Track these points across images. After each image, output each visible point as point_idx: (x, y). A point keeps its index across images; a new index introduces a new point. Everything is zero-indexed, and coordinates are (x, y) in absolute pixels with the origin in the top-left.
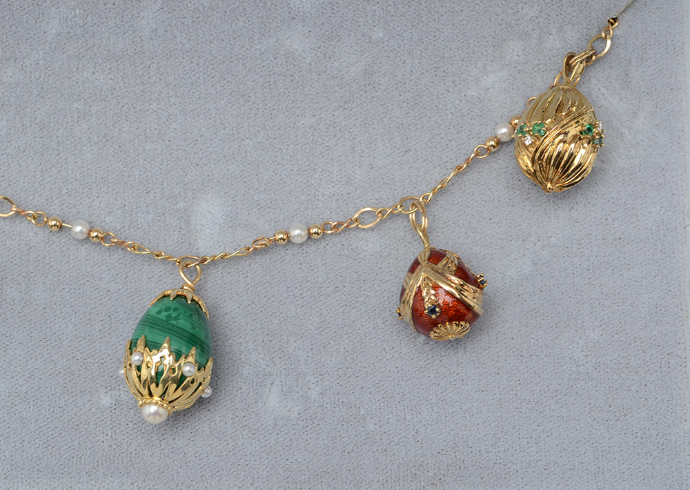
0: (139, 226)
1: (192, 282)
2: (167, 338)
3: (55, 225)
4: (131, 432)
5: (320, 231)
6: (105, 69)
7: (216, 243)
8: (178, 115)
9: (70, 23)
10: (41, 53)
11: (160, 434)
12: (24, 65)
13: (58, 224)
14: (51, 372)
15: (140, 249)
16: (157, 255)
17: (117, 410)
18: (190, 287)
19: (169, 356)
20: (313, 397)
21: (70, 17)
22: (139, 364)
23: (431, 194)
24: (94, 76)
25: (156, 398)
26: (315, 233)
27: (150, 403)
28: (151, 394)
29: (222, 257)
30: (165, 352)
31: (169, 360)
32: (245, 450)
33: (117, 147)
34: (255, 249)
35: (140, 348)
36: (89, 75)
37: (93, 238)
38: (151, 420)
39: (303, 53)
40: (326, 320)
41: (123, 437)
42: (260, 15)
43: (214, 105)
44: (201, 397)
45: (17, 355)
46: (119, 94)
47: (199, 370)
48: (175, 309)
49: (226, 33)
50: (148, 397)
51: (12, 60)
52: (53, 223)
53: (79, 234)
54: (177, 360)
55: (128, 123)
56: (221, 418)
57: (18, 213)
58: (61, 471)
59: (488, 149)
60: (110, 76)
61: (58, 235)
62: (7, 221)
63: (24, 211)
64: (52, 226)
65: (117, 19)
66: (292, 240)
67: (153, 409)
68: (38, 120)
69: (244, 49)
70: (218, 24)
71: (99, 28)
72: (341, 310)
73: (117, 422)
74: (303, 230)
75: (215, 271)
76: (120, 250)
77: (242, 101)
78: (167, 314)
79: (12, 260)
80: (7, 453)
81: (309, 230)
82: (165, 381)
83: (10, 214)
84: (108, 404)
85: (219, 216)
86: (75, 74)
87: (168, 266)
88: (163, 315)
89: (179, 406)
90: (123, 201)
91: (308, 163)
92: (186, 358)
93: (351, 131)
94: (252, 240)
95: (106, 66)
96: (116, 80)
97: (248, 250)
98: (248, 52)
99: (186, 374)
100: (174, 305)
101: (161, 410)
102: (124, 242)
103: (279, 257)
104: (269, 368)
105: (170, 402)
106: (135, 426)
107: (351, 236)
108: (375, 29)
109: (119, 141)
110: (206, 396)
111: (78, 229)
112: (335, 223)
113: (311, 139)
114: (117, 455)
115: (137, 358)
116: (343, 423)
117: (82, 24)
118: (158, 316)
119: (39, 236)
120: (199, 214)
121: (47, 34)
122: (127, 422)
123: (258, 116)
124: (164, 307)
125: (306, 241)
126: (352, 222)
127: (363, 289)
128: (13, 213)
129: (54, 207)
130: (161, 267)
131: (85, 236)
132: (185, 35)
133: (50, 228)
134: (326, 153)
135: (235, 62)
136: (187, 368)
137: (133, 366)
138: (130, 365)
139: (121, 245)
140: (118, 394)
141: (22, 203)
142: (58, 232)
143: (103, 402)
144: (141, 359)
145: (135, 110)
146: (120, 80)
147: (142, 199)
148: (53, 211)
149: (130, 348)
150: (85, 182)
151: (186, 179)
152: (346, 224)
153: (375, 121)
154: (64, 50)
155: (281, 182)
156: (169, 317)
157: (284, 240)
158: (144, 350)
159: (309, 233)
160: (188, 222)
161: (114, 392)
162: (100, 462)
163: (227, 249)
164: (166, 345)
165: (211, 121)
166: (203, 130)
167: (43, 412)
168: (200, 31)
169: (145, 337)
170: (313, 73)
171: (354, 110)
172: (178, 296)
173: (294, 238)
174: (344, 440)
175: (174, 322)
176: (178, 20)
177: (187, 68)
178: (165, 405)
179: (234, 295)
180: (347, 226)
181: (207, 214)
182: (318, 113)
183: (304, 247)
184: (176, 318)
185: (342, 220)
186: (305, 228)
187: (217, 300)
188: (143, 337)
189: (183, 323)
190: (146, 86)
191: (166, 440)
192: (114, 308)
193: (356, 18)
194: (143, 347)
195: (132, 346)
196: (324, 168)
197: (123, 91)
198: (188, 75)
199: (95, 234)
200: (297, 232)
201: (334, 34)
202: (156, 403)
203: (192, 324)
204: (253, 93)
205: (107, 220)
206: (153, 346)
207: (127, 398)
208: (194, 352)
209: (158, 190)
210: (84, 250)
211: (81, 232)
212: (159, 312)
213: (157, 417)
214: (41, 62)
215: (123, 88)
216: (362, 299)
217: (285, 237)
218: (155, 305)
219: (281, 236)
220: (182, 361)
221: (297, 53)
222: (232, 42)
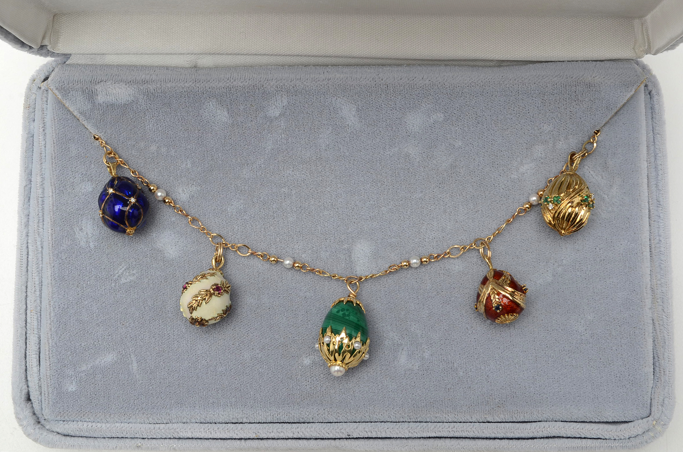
0: (322, 259)
1: (354, 292)
2: (344, 328)
3: (274, 260)
4: (322, 380)
5: (427, 260)
6: (299, 168)
7: (367, 268)
8: (342, 194)
9: (279, 142)
10: (262, 160)
11: (339, 381)
12: (253, 167)
13: (276, 259)
14: (275, 345)
15: (323, 273)
16: (333, 277)
17: (313, 367)
18: (354, 295)
19: (346, 338)
20: (426, 357)
21: (279, 139)
22: (329, 342)
23: (492, 237)
24: (293, 173)
25: (339, 362)
26: (425, 261)
27: (335, 365)
28: (335, 360)
29: (371, 277)
30: (343, 335)
31: (346, 341)
32: (388, 389)
33: (307, 214)
34: (390, 271)
35: (329, 333)
36: (290, 172)
37: (296, 267)
38: (336, 374)
39: (414, 156)
40: (432, 312)
41: (318, 383)
42: (389, 135)
43: (363, 188)
44: (363, 360)
45: (255, 336)
46: (308, 183)
47: (363, 345)
48: (347, 310)
49: (369, 145)
50: (334, 361)
51: (246, 165)
52: (273, 259)
53: (287, 265)
54: (350, 340)
55: (314, 199)
56: (373, 371)
57: (252, 254)
58: (283, 403)
59: (525, 210)
60: (303, 172)
61: (275, 266)
62: (246, 258)
63: (256, 253)
64: (272, 261)
65: (306, 139)
66: (411, 266)
67: (337, 368)
68: (261, 199)
69: (380, 154)
70: (365, 140)
71: (295, 145)
72: (441, 305)
73: (314, 374)
74: (418, 260)
75: (367, 285)
76: (311, 274)
77: (379, 184)
78: (343, 313)
79: (249, 281)
80: (252, 393)
81: (421, 259)
82: (344, 352)
83: (248, 254)
84: (308, 363)
85: (368, 252)
86: (283, 172)
87: (339, 282)
88: (341, 313)
89: (350, 366)
90: (312, 245)
91: (419, 220)
92: (355, 339)
93: (444, 200)
94: (387, 266)
95: (300, 167)
96: (306, 174)
97: (386, 272)
98: (383, 156)
99: (356, 348)
100: (346, 307)
101: (342, 369)
102: (314, 269)
103: (404, 275)
104: (400, 341)
105: (347, 364)
106: (324, 376)
107: (445, 262)
108: (457, 141)
109: (309, 210)
110: (366, 359)
111: (287, 262)
112: (436, 255)
113: (420, 206)
114: (315, 393)
115: (327, 339)
116: (445, 372)
117: (285, 143)
118: (338, 314)
119: (264, 266)
120: (356, 251)
121: (265, 149)
122: (319, 374)
123: (389, 193)
124: (341, 309)
125: (419, 266)
126: (446, 254)
127: (453, 293)
128: (249, 254)
129: (272, 249)
130: (335, 283)
131: (291, 266)
132: (346, 148)
133: (271, 262)
134: (430, 213)
135: (375, 162)
136: (357, 345)
137: (325, 344)
138: (323, 343)
139: (312, 271)
140: (313, 357)
141: (254, 247)
142: (275, 264)
143: (305, 362)
144: (330, 340)
145: (317, 192)
146: (308, 175)
147: (323, 243)
148: (272, 251)
149: (322, 333)
150: (290, 234)
151: (348, 231)
152: (442, 256)
153: (457, 194)
154: (276, 158)
155: (404, 231)
156: (344, 314)
157: (407, 266)
158: (331, 335)
159: (421, 261)
160: (350, 256)
161: (311, 357)
162: (305, 397)
163: (373, 271)
164: (344, 331)
165: (362, 197)
166: (357, 202)
167: (271, 369)
168: (354, 145)
169: (331, 327)
170: (421, 167)
171: (445, 188)
172: (348, 301)
173: (412, 264)
174: (446, 382)
175: (347, 318)
176: (341, 139)
177: (347, 166)
178: (344, 366)
179: (378, 298)
180: (443, 257)
181: (361, 251)
182: (424, 190)
183: (418, 269)
184: (348, 315)
185: (440, 252)
186: (419, 258)
187: (369, 301)
188: (330, 327)
189: (352, 318)
190: (323, 178)
191: (343, 384)
192: (309, 308)
193: (445, 135)
194: (330, 333)
195: (324, 331)
196: (428, 222)
197: (310, 181)
198: (348, 171)
199: (297, 265)
200: (415, 261)
201: (433, 144)
202: (339, 365)
203: (358, 318)
204: (386, 179)
205: (303, 256)
206: (336, 332)
207: (319, 360)
208: (359, 335)
209: (332, 238)
210: (290, 273)
211: (289, 264)
212: (338, 312)
213: (339, 373)
214: (262, 166)
215: (310, 179)
216: (453, 298)
217: (407, 264)
218: (335, 306)
219: (405, 263)
220: (353, 341)
221: (411, 156)
222: (373, 151)
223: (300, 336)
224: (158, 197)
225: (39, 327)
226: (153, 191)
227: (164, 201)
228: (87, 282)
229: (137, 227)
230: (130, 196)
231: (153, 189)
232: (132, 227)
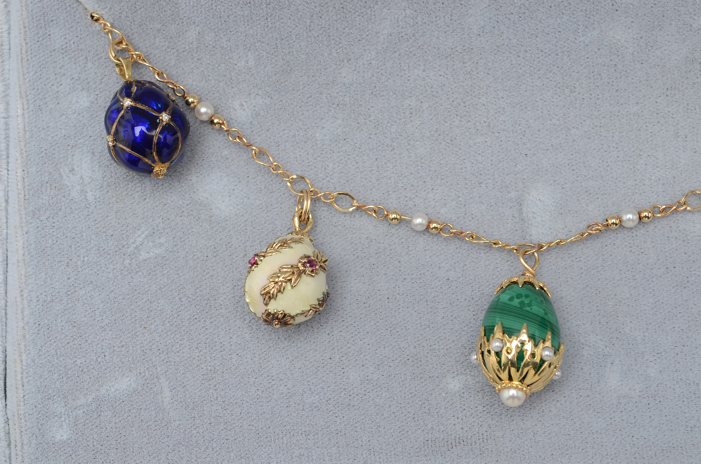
0: (473, 216)
1: (532, 268)
2: (525, 324)
3: (395, 219)
4: (480, 415)
5: (650, 215)
6: (435, 66)
7: (548, 229)
8: (506, 108)
9: (401, 23)
10: (373, 53)
11: (509, 416)
12: (358, 65)
13: (398, 217)
14: (400, 359)
15: (478, 238)
16: (495, 244)
17: (466, 394)
18: (531, 273)
19: (529, 341)
20: (652, 375)
21: (401, 18)
22: (499, 349)
24: (424, 73)
25: (516, 383)
26: (646, 217)
27: (511, 387)
28: (510, 379)
29: (558, 244)
30: (524, 337)
31: (529, 347)
32: (591, 429)
33: (449, 141)
34: (590, 234)
35: (498, 333)
36: (420, 72)
37: (432, 229)
38: (510, 403)
39: (626, 43)
40: (659, 300)
41: (473, 420)
42: (584, 8)
43: (541, 97)
44: (552, 380)
45: (366, 344)
46: (449, 89)
47: (555, 353)
48: (527, 296)
49: (551, 27)
50: (507, 382)
51: (345, 61)
52: (394, 216)
53: (418, 226)
54: (536, 345)
55: (458, 117)
56: (566, 398)
57: (358, 208)
58: (417, 455)
60: (440, 73)
61: (397, 227)
62: (347, 215)
63: (364, 206)
64: (392, 219)
65: (446, 17)
66: (624, 224)
67: (513, 392)
68: (372, 118)
69: (569, 41)
70: (544, 18)
71: (428, 27)
72: (673, 290)
73: (467, 405)
74: (635, 214)
75: (549, 257)
76: (456, 240)
77: (567, 91)
78: (519, 300)
79: (354, 253)
80: (364, 438)
81: (639, 214)
82: (526, 365)
83: (351, 209)
84: (457, 388)
85: (550, 203)
86: (407, 72)
87: (503, 254)
88: (516, 302)
89: (534, 389)
90: (457, 193)
91: (633, 149)
92: (544, 343)
93: (674, 116)
94: (586, 224)
95: (436, 63)
96: (446, 76)
97: (582, 235)
98: (573, 45)
99: (545, 358)
100: (524, 292)
101: (520, 394)
102: (462, 233)
103: (610, 241)
104: (608, 349)
105: (528, 386)
106: (484, 409)
107: (679, 218)
108: (696, 18)
109: (451, 135)
110: (557, 378)
111: (419, 221)
112: (664, 207)
113: (636, 126)
114: (469, 437)
115: (497, 344)
116: (684, 399)
117: (412, 24)
118: (511, 303)
119: (378, 229)
120: (529, 202)
121: (378, 35)
122: (476, 405)
123: (583, 106)
124: (515, 294)
125: (636, 227)
126: (680, 204)
127: (693, 269)
128: (354, 208)
129: (391, 200)
130: (497, 254)
131: (425, 228)
132: (512, 31)
133: (391, 222)
134: (651, 139)
135: (560, 54)
136: (547, 353)
137: (493, 353)
138: (489, 352)
139: (459, 235)
140: (465, 378)
141: (360, 198)
142: (396, 225)
143: (451, 386)
144: (501, 345)
145: (464, 105)
146: (449, 76)
147: (475, 190)
148: (390, 204)
149: (485, 335)
150: (420, 175)
151: (516, 169)
152: (674, 208)
153: (697, 106)
154: (395, 50)
155: (608, 169)
156: (522, 303)
157: (616, 224)
158: (503, 336)
159: (639, 217)
160: (520, 211)
161: (461, 377)
162: (454, 443)
163: (559, 235)
164: (524, 331)
165: (539, 112)
166: (531, 121)
167: (396, 398)
168: (526, 26)
169: (502, 324)
170: (636, 62)
171: (677, 96)
172: (525, 282)
173: (626, 222)
174: (687, 415)
175: (528, 309)
176: (504, 16)
177: (514, 62)
178: (525, 389)
179: (569, 279)
180: (675, 209)
181: (538, 202)
182: (642, 100)
183: (633, 231)
184: (529, 305)
185: (669, 202)
186: (636, 213)
187: (553, 285)
188: (500, 324)
189: (536, 309)
190: (475, 81)
191: (515, 421)
192: (454, 296)
193: (677, 8)
194: (501, 334)
195: (489, 332)
196: (649, 154)
197: (453, 87)
198: (515, 69)
199: (434, 225)
200: (630, 216)
201: (656, 23)
202: (517, 388)
203: (544, 310)
204: (577, 83)
205: (442, 211)
206: (510, 332)
207: (474, 382)
208: (550, 337)
209: (490, 181)
210: (422, 241)
211: (420, 224)
212: (511, 299)
213: (516, 400)
214: (373, 62)
215: (452, 83)
216: (693, 278)
217: (618, 222)
218: (503, 290)
219: (614, 221)
220: (541, 346)
221: (620, 44)
222: (557, 36)
223: (441, 343)
224: (201, 114)
225: (4, 334)
226: (192, 105)
227: (212, 122)
228: (84, 257)
229: (171, 162)
230: (160, 111)
231: (193, 102)
232: (163, 162)
